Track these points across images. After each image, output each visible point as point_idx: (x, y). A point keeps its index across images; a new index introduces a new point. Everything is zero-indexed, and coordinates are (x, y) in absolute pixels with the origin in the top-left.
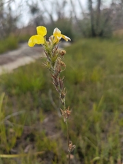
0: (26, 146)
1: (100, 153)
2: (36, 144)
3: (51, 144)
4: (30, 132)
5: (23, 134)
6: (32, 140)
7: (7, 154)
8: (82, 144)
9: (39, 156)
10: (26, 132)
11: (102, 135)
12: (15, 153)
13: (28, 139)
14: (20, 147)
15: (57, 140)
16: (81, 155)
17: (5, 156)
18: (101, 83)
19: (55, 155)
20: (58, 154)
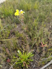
0: (12, 36)
1: (36, 36)
2: (16, 35)
3: (21, 35)
4: (13, 32)
5: (10, 33)
6: (14, 34)
7: (7, 39)
8: (31, 34)
9: (17, 39)
10: (11, 32)
11: (37, 31)
12: (9, 39)
13: (13, 34)
14: (10, 37)
15: (22, 33)
16: (30, 37)
17: (6, 40)
18: (38, 10)
19: (22, 38)
20: (23, 37)
